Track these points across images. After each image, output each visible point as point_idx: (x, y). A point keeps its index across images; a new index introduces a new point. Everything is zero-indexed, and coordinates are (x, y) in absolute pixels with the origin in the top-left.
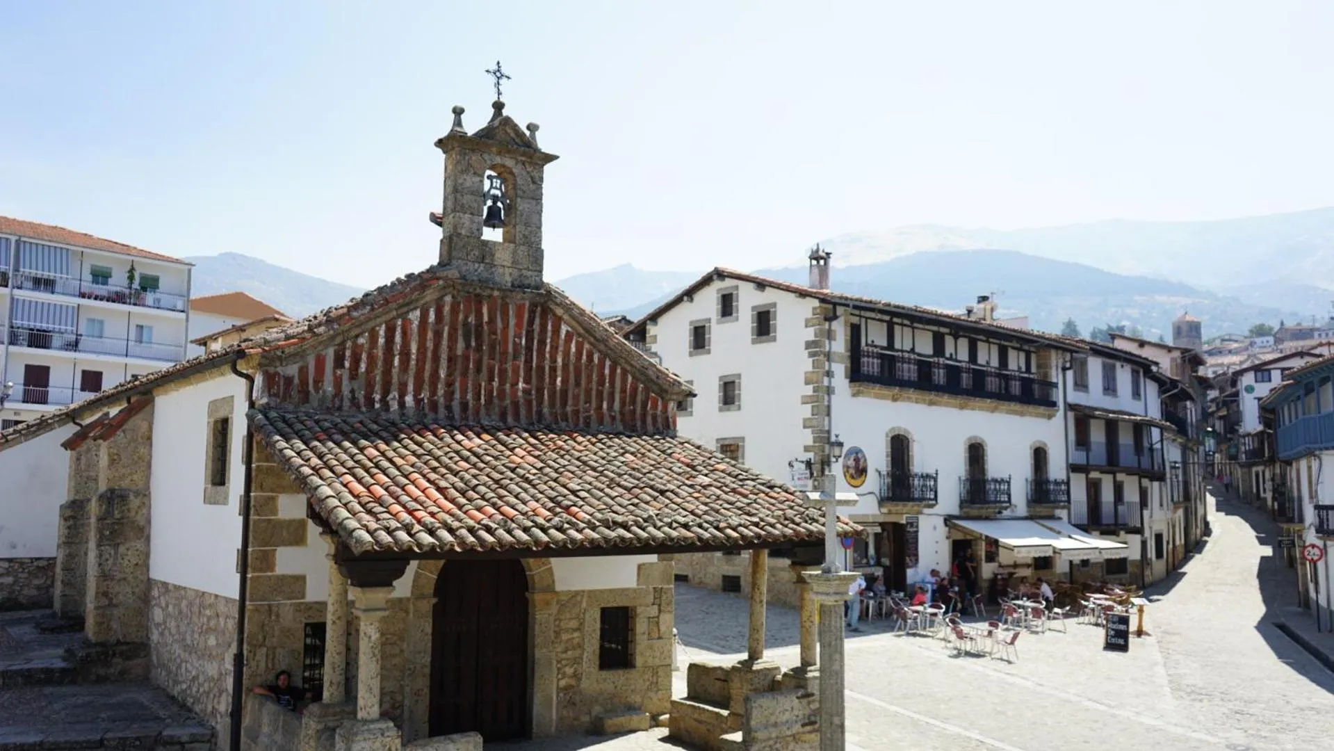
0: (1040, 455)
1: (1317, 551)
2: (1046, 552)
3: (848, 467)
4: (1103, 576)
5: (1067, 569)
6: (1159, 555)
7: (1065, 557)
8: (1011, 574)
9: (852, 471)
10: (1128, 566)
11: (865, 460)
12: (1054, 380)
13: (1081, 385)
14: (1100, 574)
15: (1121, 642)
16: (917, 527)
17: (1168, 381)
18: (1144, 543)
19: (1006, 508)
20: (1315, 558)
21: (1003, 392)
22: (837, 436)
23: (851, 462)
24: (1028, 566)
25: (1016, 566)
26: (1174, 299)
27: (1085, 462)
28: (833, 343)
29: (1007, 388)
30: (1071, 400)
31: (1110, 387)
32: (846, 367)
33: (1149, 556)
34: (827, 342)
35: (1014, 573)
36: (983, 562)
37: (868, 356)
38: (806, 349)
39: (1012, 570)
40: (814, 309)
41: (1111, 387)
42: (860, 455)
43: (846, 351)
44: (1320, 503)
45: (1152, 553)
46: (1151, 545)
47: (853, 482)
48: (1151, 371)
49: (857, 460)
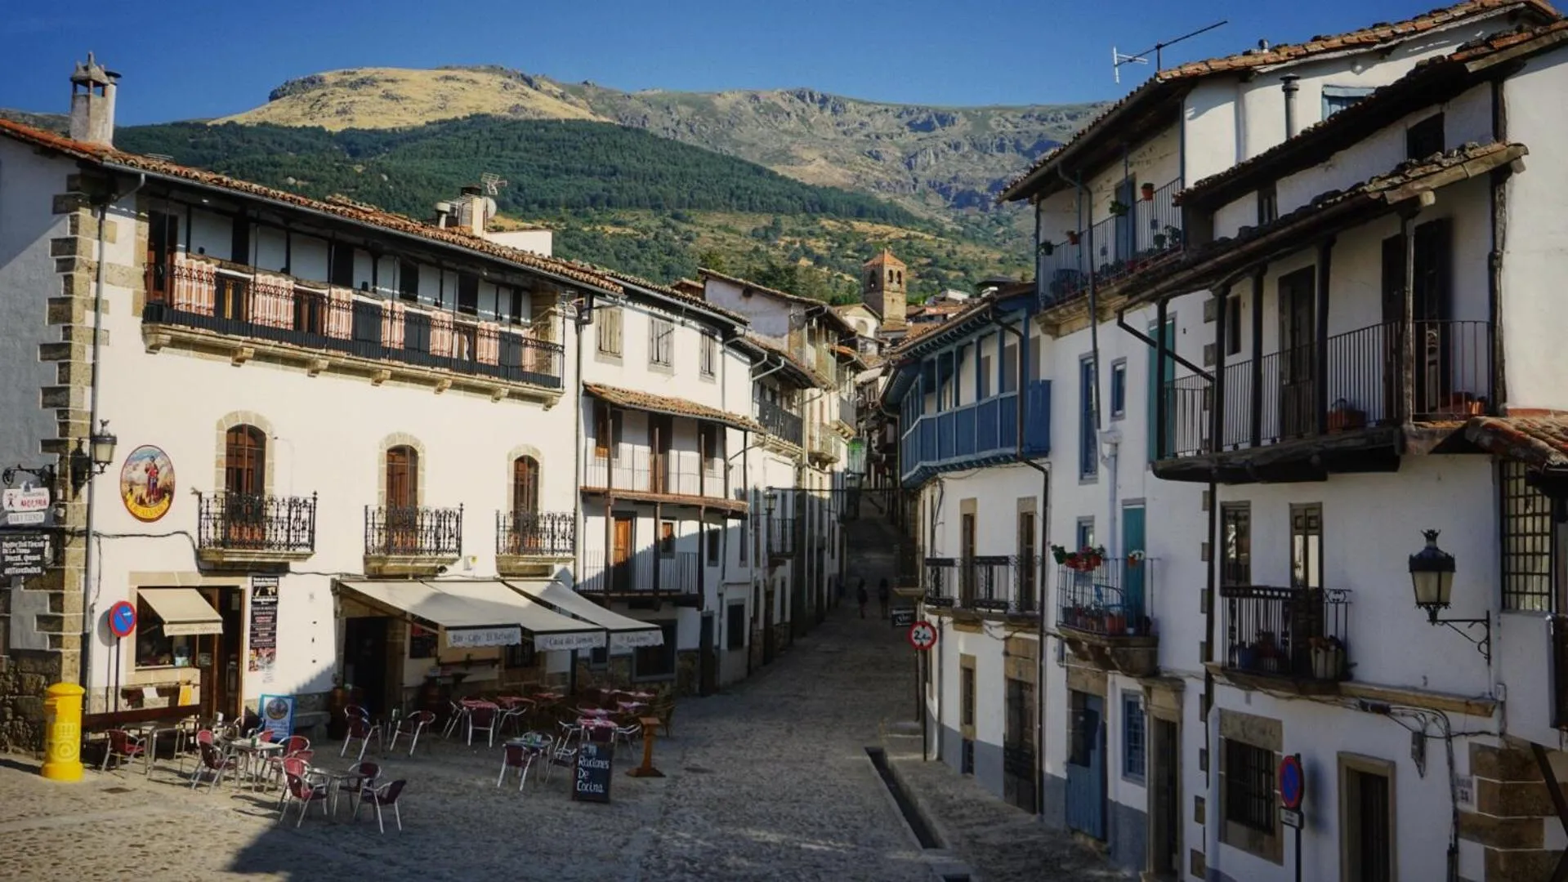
0: (526, 472)
1: (928, 632)
2: (509, 636)
3: (132, 483)
4: (630, 678)
5: (567, 668)
6: (735, 640)
7: (565, 646)
8: (458, 678)
9: (141, 491)
10: (677, 658)
11: (171, 470)
12: (559, 341)
13: (608, 350)
14: (627, 674)
15: (598, 788)
16: (275, 594)
17: (766, 354)
18: (707, 622)
19: (453, 561)
20: (926, 643)
21: (466, 358)
22: (104, 424)
23: (140, 475)
24: (493, 662)
25: (469, 663)
26: (881, 228)
27: (605, 485)
28: (107, 245)
29: (473, 351)
30: (589, 377)
31: (659, 360)
32: (135, 295)
33: (716, 642)
34: (96, 243)
35: (464, 676)
36: (407, 655)
37: (190, 277)
38: (53, 254)
39: (462, 671)
40: (71, 178)
41: (663, 357)
42: (159, 462)
43: (136, 264)
44: (939, 556)
45: (721, 638)
46: (721, 625)
47: (141, 511)
48: (735, 335)
49: (152, 471)
